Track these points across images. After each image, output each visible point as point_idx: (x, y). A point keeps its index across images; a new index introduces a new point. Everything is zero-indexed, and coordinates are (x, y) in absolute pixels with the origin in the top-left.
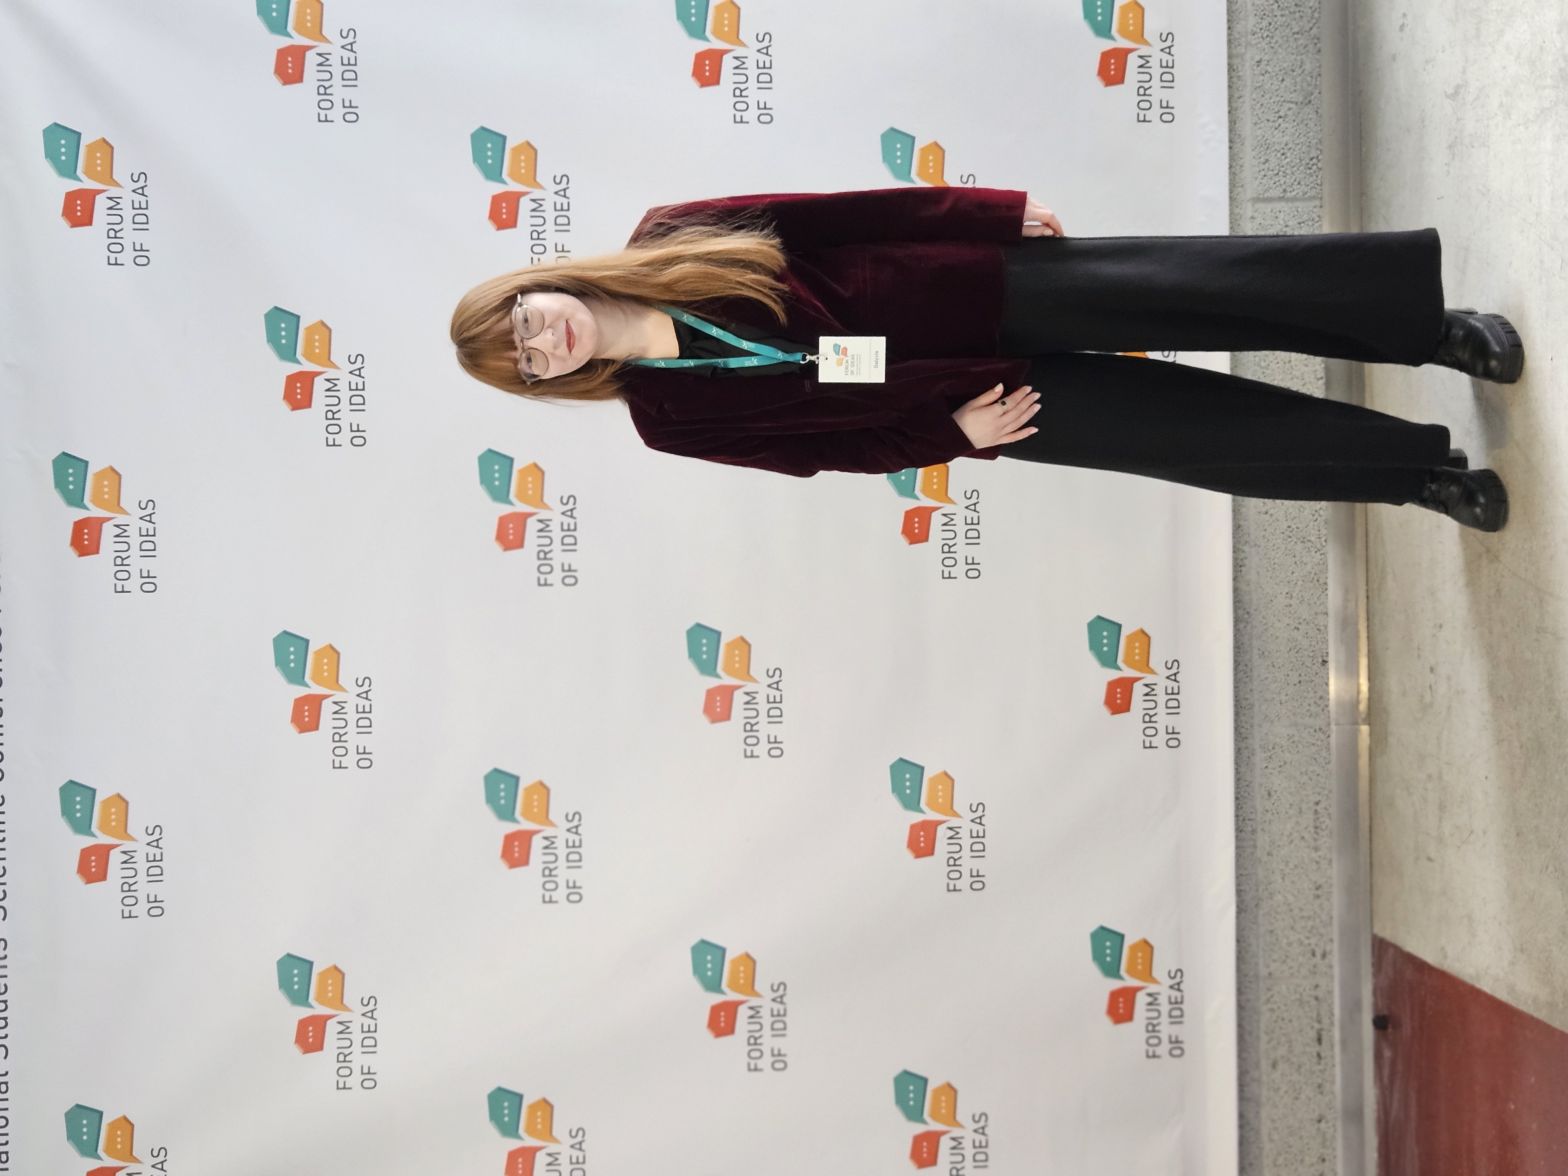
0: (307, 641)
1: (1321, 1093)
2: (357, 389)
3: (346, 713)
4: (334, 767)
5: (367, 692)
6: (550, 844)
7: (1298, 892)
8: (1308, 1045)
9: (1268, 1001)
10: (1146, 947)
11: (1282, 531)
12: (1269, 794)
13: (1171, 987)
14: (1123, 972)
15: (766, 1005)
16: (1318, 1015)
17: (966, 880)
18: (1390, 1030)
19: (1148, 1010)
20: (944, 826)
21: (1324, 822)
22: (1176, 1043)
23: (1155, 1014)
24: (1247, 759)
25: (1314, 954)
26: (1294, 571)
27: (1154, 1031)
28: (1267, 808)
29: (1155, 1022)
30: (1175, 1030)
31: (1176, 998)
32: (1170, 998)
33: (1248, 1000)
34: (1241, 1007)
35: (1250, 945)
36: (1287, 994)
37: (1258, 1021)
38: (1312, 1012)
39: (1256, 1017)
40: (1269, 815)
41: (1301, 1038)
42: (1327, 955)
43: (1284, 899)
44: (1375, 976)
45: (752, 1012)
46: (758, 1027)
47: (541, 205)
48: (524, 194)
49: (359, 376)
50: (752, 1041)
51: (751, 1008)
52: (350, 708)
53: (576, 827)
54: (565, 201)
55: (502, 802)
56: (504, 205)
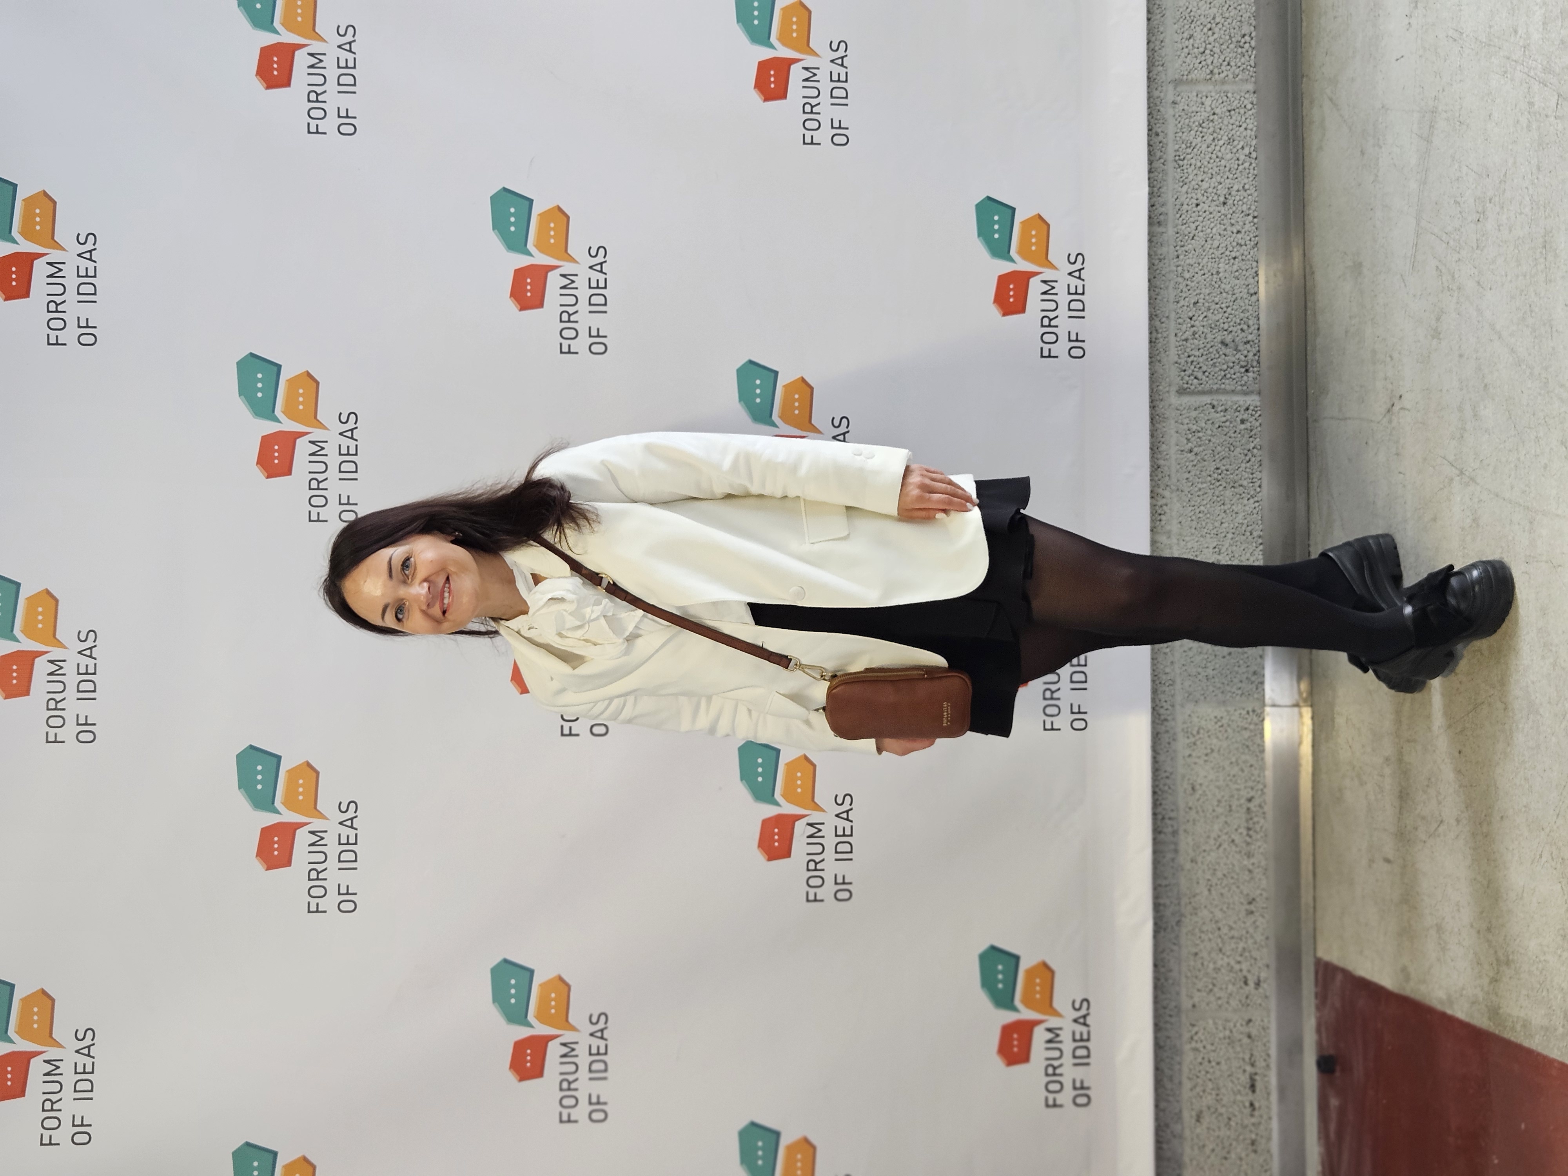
0: (18, 585)
1: (1255, 1151)
2: (87, 276)
3: (64, 675)
4: (48, 742)
5: (91, 648)
6: (318, 839)
7: (1228, 908)
8: (1239, 1092)
9: (1192, 1038)
10: (1046, 971)
11: (1208, 472)
12: (1193, 789)
13: (1075, 1021)
14: (1017, 1002)
15: (583, 1041)
16: (1252, 1055)
17: (830, 887)
18: (1338, 1074)
19: (1048, 1049)
20: (804, 821)
21: (1258, 822)
22: (1081, 1088)
23: (1056, 1054)
24: (1167, 745)
25: (1246, 983)
26: (1223, 521)
27: (1054, 1074)
28: (1190, 804)
29: (1056, 1063)
30: (1080, 1073)
31: (1081, 1034)
32: (1074, 1033)
33: (1168, 1037)
34: (1159, 1047)
35: (1170, 971)
36: (1214, 1031)
37: (1180, 1063)
38: (1244, 1052)
39: (1178, 1059)
40: (1193, 813)
41: (1230, 1085)
42: (1262, 984)
43: (1211, 915)
44: (1319, 1008)
45: (565, 1050)
46: (572, 1068)
47: (321, 61)
48: (301, 46)
49: (90, 259)
50: (565, 1085)
51: (564, 1045)
52: (69, 668)
53: (352, 819)
54: (350, 57)
55: (259, 787)
56: (275, 59)
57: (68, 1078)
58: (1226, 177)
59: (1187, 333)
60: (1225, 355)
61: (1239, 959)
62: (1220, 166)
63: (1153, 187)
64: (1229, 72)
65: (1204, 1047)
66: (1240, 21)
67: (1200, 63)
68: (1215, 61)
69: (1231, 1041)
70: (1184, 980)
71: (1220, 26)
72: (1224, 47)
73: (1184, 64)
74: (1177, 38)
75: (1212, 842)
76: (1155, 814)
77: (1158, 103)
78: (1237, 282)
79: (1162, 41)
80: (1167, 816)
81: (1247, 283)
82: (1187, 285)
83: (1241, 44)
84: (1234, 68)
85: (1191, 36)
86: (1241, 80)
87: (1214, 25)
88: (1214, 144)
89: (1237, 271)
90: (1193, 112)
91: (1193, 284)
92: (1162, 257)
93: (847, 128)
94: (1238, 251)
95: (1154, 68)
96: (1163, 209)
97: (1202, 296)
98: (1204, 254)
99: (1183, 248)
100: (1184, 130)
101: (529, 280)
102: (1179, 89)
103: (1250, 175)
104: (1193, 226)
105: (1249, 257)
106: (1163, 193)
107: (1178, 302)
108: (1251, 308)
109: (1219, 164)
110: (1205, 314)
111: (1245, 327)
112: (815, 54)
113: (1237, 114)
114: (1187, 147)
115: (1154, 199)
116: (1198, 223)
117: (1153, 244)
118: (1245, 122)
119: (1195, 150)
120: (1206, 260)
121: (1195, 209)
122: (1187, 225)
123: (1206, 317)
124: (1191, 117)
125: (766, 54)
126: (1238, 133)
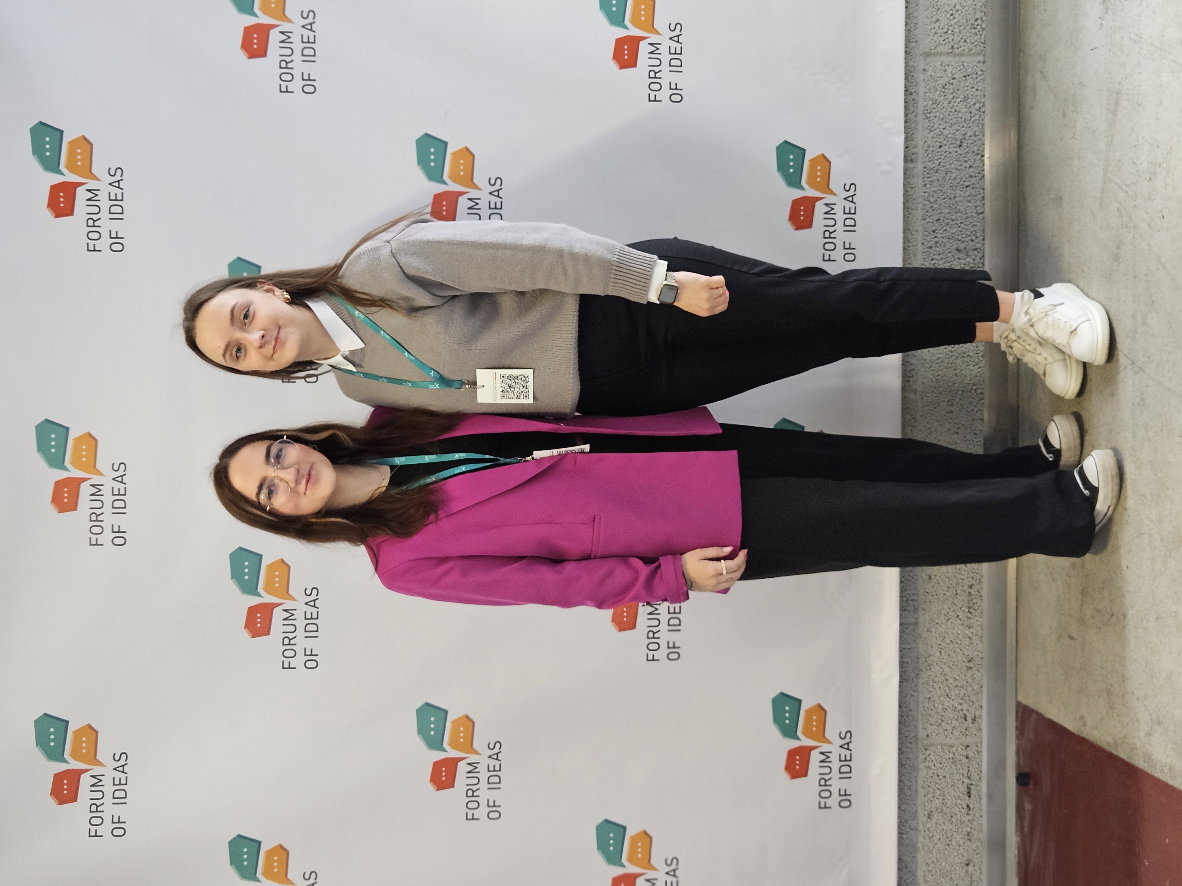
0: (67, 429)
1: (970, 840)
2: (116, 200)
3: (103, 495)
4: (91, 545)
5: (122, 476)
6: (289, 616)
7: (953, 665)
8: (959, 797)
9: (925, 759)
10: (820, 711)
13: (841, 747)
15: (483, 761)
16: (969, 771)
17: (664, 651)
18: (1031, 786)
19: (821, 767)
22: (845, 795)
23: (827, 770)
25: (965, 719)
27: (825, 785)
28: (927, 590)
29: (827, 777)
30: (844, 784)
31: (846, 756)
32: (840, 756)
33: (908, 759)
34: (901, 765)
35: (911, 710)
36: (942, 753)
37: (916, 777)
38: (963, 769)
39: (915, 774)
40: (929, 596)
41: (953, 792)
42: (977, 720)
43: (942, 670)
44: (1018, 737)
45: (471, 768)
46: (475, 781)
47: (289, 37)
48: (274, 26)
49: (119, 187)
50: (470, 793)
51: (470, 764)
52: (106, 491)
53: (314, 601)
54: (311, 34)
55: (246, 577)
56: (255, 36)
57: (108, 788)
58: (961, 126)
59: (931, 242)
60: (959, 259)
61: (961, 701)
62: (958, 117)
63: (908, 133)
64: (965, 47)
65: (934, 765)
66: (974, 9)
67: (944, 40)
68: (955, 39)
69: (954, 760)
70: (920, 717)
71: (959, 12)
72: (962, 28)
73: (932, 41)
74: (927, 21)
75: (943, 617)
76: (901, 597)
77: (912, 70)
78: (969, 204)
79: (916, 24)
80: (910, 599)
81: (975, 205)
82: (932, 207)
83: (975, 26)
84: (969, 44)
85: (938, 20)
86: (974, 53)
87: (955, 12)
88: (953, 101)
89: (969, 196)
90: (938, 77)
91: (936, 206)
92: (913, 186)
93: (681, 89)
94: (969, 181)
95: (910, 44)
96: (914, 150)
97: (942, 215)
98: (945, 183)
99: (929, 179)
100: (931, 91)
101: (444, 203)
102: (928, 59)
103: (980, 125)
104: (937, 162)
105: (978, 186)
106: (915, 138)
107: (924, 219)
108: (978, 223)
109: (957, 116)
110: (945, 228)
111: (974, 238)
112: (657, 33)
113: (971, 79)
114: (933, 104)
115: (908, 143)
116: (940, 161)
117: (907, 176)
118: (976, 85)
119: (939, 106)
120: (946, 188)
121: (939, 150)
122: (932, 162)
123: (945, 230)
124: (936, 81)
125: (621, 33)
126: (971, 93)
